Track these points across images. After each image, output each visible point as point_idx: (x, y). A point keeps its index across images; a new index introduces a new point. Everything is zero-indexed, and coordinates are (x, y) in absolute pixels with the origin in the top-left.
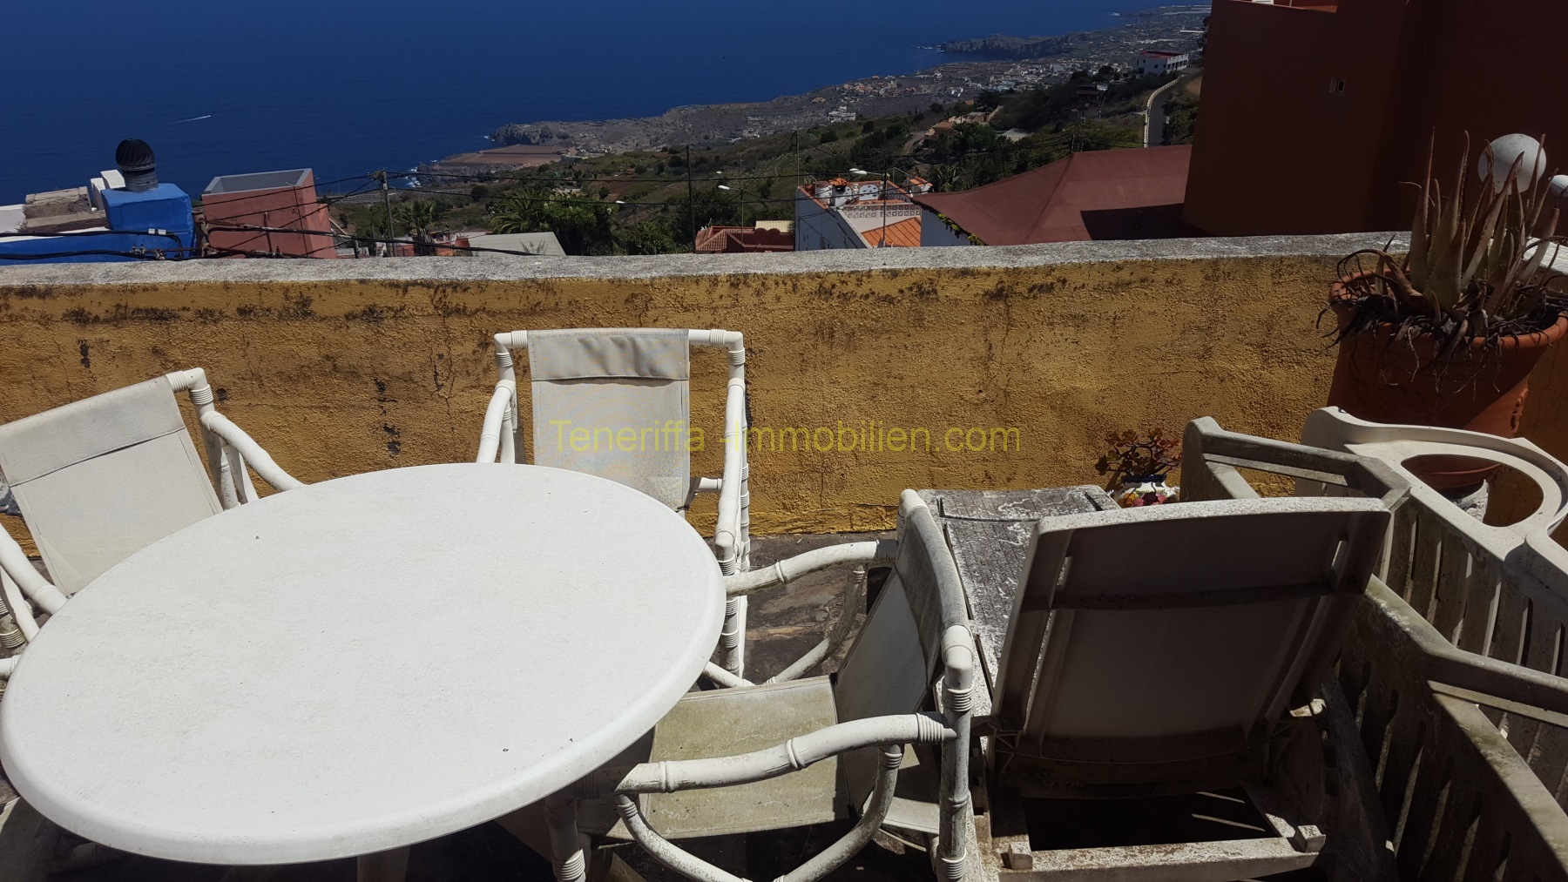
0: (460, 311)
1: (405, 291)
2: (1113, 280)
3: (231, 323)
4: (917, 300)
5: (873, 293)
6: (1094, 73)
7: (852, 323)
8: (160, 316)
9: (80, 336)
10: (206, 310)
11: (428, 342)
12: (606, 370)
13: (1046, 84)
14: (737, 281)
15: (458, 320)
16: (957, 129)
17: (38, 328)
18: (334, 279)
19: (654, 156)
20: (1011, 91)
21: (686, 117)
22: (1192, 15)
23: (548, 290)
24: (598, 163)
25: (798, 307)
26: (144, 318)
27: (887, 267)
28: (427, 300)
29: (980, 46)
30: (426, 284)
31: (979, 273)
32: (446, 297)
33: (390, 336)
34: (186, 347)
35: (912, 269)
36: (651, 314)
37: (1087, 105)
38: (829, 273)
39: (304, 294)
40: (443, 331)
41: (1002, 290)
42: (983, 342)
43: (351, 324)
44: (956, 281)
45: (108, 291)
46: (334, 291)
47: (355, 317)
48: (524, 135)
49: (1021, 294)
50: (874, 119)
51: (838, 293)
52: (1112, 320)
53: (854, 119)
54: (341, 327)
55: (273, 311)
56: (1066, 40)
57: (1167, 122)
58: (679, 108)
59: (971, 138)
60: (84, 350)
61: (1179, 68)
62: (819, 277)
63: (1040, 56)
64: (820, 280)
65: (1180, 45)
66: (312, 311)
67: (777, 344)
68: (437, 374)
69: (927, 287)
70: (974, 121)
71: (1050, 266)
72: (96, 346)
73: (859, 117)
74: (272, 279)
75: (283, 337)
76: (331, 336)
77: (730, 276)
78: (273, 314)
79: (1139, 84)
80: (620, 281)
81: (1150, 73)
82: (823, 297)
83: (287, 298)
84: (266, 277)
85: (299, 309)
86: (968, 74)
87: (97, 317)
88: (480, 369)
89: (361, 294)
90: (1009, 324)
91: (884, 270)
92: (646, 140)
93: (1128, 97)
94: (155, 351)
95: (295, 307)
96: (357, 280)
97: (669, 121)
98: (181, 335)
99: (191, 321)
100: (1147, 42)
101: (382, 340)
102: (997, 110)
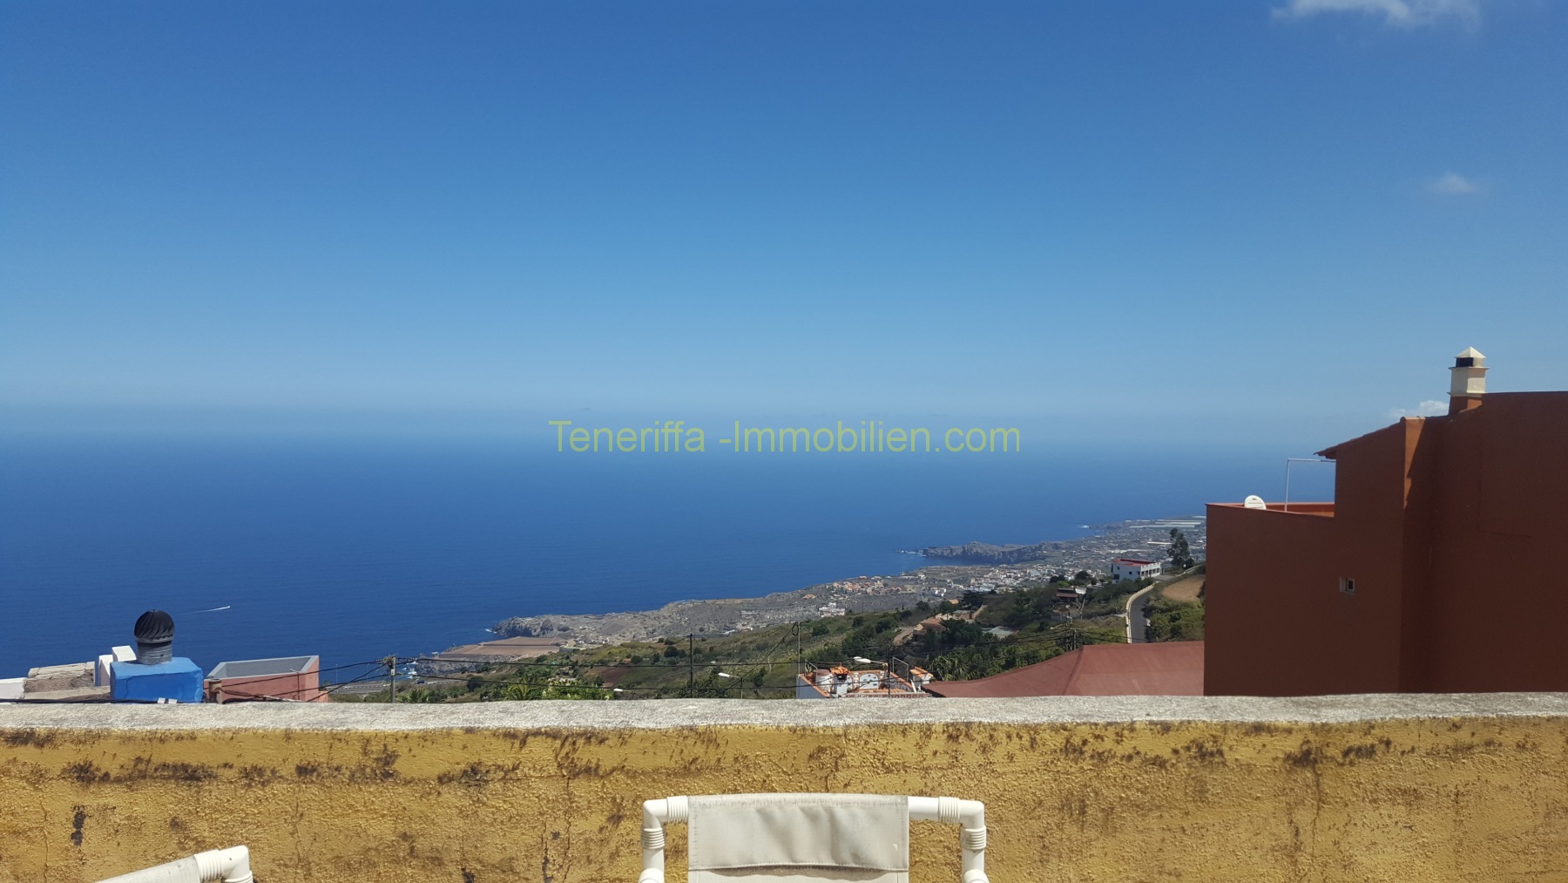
0: (590, 771)
1: (523, 743)
2: (1450, 742)
3: (285, 786)
4: (1197, 764)
5: (1138, 753)
6: (1070, 578)
7: (1112, 794)
8: (190, 775)
9: (77, 801)
10: (255, 768)
11: (541, 814)
12: (791, 856)
13: (1025, 587)
14: (956, 733)
15: (586, 784)
16: (943, 625)
17: (24, 788)
18: (431, 727)
19: (650, 647)
20: (993, 592)
21: (683, 610)
22: (1157, 528)
23: (710, 741)
24: (595, 654)
25: (1038, 769)
26: (169, 778)
27: (1155, 719)
28: (550, 755)
29: (959, 551)
30: (552, 734)
31: (1277, 729)
32: (575, 750)
33: (493, 807)
34: (217, 819)
35: (1189, 722)
36: (842, 775)
37: (1067, 607)
38: (1078, 724)
39: (389, 747)
40: (564, 799)
41: (1308, 752)
42: (1286, 825)
43: (444, 789)
44: (1247, 739)
45: (129, 738)
46: (429, 744)
47: (451, 780)
48: (526, 628)
49: (1333, 758)
50: (863, 615)
51: (1091, 752)
52: (1453, 797)
53: (843, 614)
54: (430, 794)
55: (344, 770)
56: (1040, 548)
57: (1149, 625)
58: (676, 602)
59: (958, 634)
60: (79, 820)
61: (1153, 575)
62: (1065, 729)
63: (1017, 563)
64: (1066, 733)
65: (1149, 555)
66: (395, 771)
67: (1008, 821)
68: (547, 860)
69: (1209, 746)
70: (960, 618)
71: (1367, 722)
72: (97, 815)
73: (849, 612)
74: (350, 727)
75: (350, 806)
76: (415, 806)
77: (947, 725)
78: (343, 774)
79: (1115, 590)
80: (804, 729)
81: (1125, 579)
82: (1072, 756)
83: (365, 753)
84: (342, 724)
85: (379, 768)
86: (950, 577)
87: (107, 775)
88: (606, 852)
89: (465, 747)
90: (1320, 800)
91: (1151, 723)
92: (643, 631)
93: (1107, 600)
94: (175, 824)
95: (374, 765)
96: (462, 728)
97: (666, 614)
98: (213, 802)
99: (231, 783)
100: (1117, 551)
101: (482, 812)
102: (981, 609)
